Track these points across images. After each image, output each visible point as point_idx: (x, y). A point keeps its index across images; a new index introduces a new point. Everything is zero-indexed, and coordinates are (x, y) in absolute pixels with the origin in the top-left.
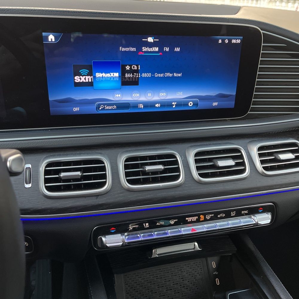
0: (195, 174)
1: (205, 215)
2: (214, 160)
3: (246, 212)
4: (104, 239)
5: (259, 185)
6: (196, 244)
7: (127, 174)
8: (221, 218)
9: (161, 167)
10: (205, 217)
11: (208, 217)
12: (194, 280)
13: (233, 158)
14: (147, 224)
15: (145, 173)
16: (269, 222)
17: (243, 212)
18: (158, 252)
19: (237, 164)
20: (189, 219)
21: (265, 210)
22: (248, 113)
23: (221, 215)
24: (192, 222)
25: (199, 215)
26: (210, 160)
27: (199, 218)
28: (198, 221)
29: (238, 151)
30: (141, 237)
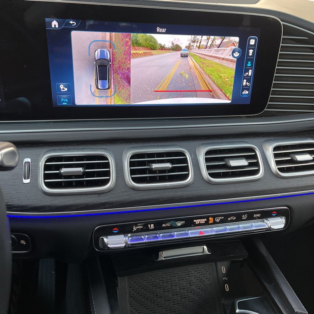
0: (205, 173)
1: (214, 217)
2: (226, 160)
3: (258, 215)
4: (105, 240)
5: (273, 187)
6: (205, 247)
7: (132, 172)
8: (232, 221)
9: (169, 165)
10: (214, 220)
11: (218, 220)
12: (202, 285)
13: (247, 157)
14: (152, 225)
15: (151, 171)
16: (282, 227)
17: (255, 216)
18: (165, 255)
19: (250, 165)
20: (197, 221)
21: (279, 213)
22: (265, 110)
23: (232, 218)
24: (200, 225)
25: (207, 218)
26: (222, 159)
27: (208, 220)
28: (207, 223)
29: (252, 150)
30: (146, 238)
